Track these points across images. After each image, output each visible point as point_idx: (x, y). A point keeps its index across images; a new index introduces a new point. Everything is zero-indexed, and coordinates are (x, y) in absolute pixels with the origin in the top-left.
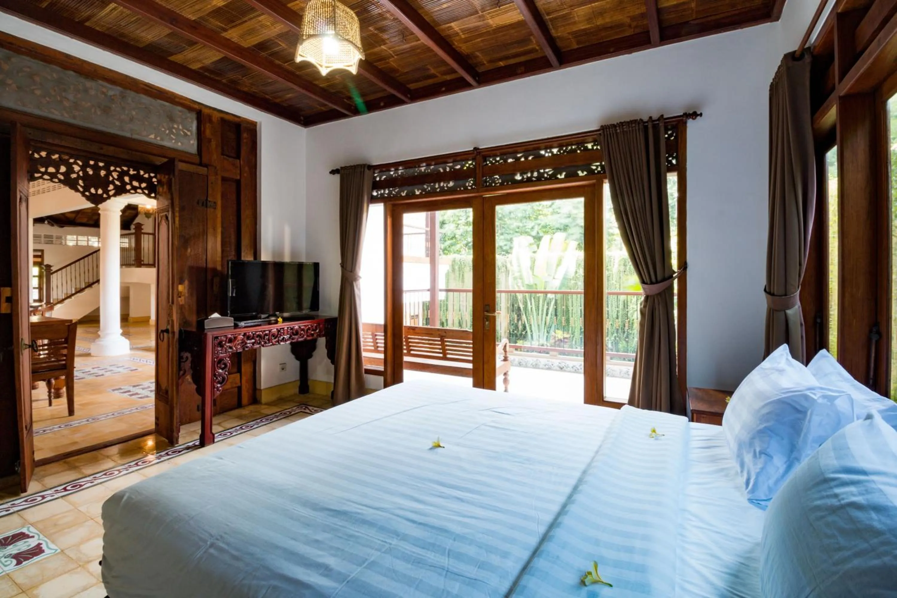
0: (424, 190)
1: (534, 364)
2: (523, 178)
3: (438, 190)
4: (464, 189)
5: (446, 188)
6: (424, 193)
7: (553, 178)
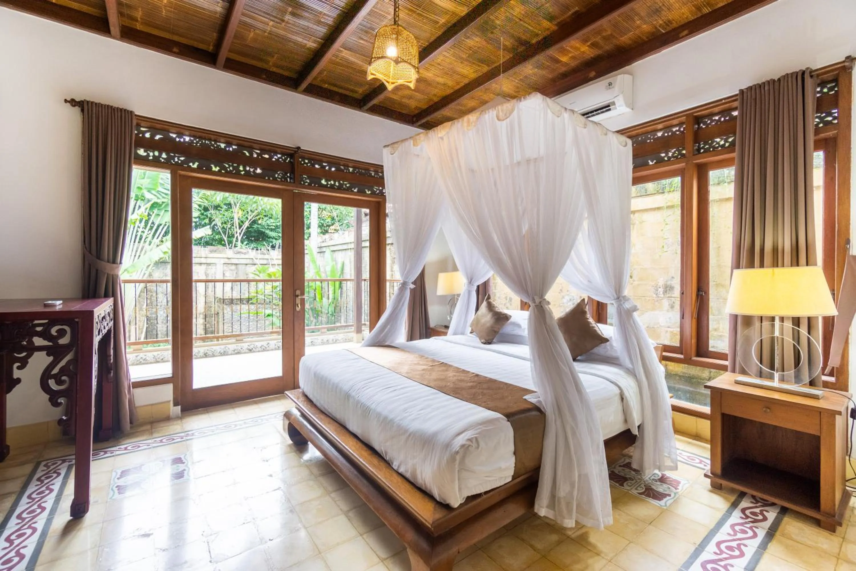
0: (225, 168)
1: (222, 351)
2: (328, 184)
3: (243, 173)
4: (273, 179)
5: (252, 173)
6: (223, 171)
7: (348, 190)
